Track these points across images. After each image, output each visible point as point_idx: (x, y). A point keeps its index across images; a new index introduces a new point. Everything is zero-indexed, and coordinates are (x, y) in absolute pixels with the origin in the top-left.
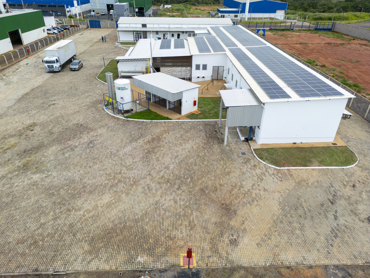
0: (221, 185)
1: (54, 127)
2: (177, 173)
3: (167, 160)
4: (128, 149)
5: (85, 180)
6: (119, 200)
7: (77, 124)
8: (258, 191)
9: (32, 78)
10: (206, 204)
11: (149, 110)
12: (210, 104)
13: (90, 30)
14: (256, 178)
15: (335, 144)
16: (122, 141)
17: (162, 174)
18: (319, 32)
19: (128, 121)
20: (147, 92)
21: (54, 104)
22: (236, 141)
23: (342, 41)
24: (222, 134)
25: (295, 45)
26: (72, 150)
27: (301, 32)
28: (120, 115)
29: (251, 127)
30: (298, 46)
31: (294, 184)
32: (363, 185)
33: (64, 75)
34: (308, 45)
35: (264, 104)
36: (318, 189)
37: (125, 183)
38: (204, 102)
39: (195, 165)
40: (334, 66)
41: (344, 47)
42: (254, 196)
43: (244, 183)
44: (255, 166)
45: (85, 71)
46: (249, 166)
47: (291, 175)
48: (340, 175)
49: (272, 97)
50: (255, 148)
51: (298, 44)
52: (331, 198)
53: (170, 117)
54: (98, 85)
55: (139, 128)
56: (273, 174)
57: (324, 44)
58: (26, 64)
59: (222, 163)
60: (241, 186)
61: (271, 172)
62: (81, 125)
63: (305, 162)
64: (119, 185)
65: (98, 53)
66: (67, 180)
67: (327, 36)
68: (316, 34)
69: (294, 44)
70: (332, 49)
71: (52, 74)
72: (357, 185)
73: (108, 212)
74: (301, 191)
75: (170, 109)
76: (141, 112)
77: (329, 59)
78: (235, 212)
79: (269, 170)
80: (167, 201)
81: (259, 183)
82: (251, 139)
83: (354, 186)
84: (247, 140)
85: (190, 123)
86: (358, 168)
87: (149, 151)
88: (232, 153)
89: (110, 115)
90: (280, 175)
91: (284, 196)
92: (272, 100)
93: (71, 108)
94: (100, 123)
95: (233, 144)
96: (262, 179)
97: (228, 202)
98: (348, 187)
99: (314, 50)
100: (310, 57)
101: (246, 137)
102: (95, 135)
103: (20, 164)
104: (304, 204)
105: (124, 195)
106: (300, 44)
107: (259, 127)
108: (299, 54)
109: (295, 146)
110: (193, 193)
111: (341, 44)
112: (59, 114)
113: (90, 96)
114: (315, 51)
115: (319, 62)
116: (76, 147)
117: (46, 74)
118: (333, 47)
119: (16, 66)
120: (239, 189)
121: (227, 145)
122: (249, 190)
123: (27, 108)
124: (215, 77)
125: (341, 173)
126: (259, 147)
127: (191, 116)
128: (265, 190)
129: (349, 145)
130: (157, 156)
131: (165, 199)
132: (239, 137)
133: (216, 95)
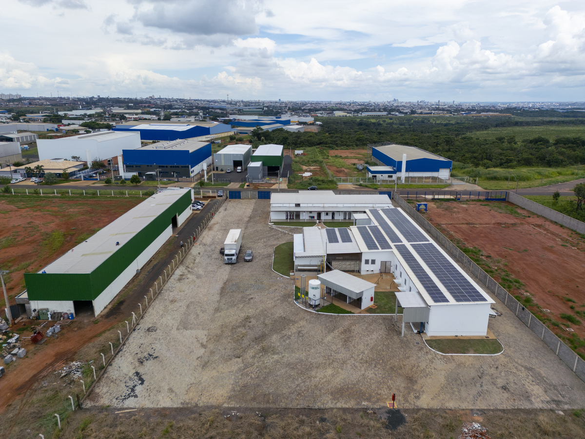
0: (404, 365)
1: (264, 319)
2: (371, 356)
3: (361, 347)
4: (329, 338)
5: (310, 360)
6: (338, 373)
7: (281, 317)
8: (430, 370)
9: (216, 271)
10: (396, 377)
11: (332, 304)
12: (384, 299)
13: (230, 201)
14: (428, 361)
15: (488, 337)
16: (322, 331)
17: (361, 357)
18: (490, 204)
19: (319, 314)
20: (326, 287)
21: (252, 298)
22: (411, 334)
23: (516, 220)
24: (398, 327)
25: (461, 226)
26: (289, 338)
27: (468, 203)
28: (312, 309)
29: (422, 323)
30: (464, 226)
31: (455, 366)
32: (504, 367)
33: (242, 267)
34: (475, 226)
35: (430, 306)
36: (472, 369)
37: (337, 362)
38: (378, 297)
39: (383, 351)
40: (500, 256)
41: (515, 230)
42: (428, 372)
43: (420, 364)
44: (427, 352)
45: (257, 262)
46: (423, 353)
47: (454, 360)
48: (488, 360)
49: (436, 301)
50: (426, 339)
51: (464, 224)
52: (480, 374)
53: (353, 311)
54: (277, 277)
55: (331, 321)
56: (441, 359)
57: (494, 224)
58: (197, 253)
59: (402, 350)
60: (418, 366)
61: (439, 357)
62: (284, 318)
63: (464, 351)
64: (334, 363)
65: (257, 238)
66: (297, 359)
67: (500, 211)
68: (486, 207)
69: (460, 224)
70: (501, 233)
71: (230, 266)
72: (500, 367)
73: (334, 379)
74: (460, 370)
75: (350, 303)
76: (327, 307)
77: (496, 246)
78: (416, 381)
79: (438, 356)
80: (370, 374)
81: (431, 364)
82: (423, 332)
83: (497, 368)
84: (419, 333)
85: (371, 317)
86: (503, 356)
87: (345, 340)
88: (409, 343)
89: (303, 309)
90: (445, 359)
91: (448, 373)
92: (436, 304)
93: (268, 302)
94: (298, 316)
95: (409, 336)
96: (433, 362)
97: (410, 376)
98: (493, 368)
99: (481, 233)
100: (476, 244)
101: (419, 330)
102: (299, 326)
103: (259, 348)
104: (461, 378)
105: (340, 370)
106: (467, 224)
107: (427, 323)
108: (465, 239)
109: (457, 338)
110: (386, 369)
111: (512, 224)
112: (262, 308)
113: (277, 290)
114: (482, 235)
115: (485, 251)
116: (290, 336)
117: (225, 265)
118: (503, 229)
119: (190, 256)
120: (417, 368)
121: (404, 337)
122: (424, 369)
123: (233, 302)
124: (383, 270)
125: (490, 359)
126: (429, 338)
127: (369, 310)
128: (435, 369)
129: (499, 338)
130: (353, 344)
131: (368, 373)
132: (412, 330)
133: (386, 289)
